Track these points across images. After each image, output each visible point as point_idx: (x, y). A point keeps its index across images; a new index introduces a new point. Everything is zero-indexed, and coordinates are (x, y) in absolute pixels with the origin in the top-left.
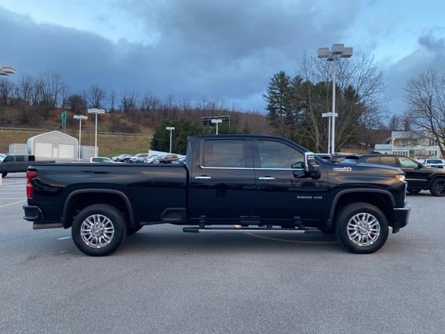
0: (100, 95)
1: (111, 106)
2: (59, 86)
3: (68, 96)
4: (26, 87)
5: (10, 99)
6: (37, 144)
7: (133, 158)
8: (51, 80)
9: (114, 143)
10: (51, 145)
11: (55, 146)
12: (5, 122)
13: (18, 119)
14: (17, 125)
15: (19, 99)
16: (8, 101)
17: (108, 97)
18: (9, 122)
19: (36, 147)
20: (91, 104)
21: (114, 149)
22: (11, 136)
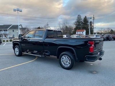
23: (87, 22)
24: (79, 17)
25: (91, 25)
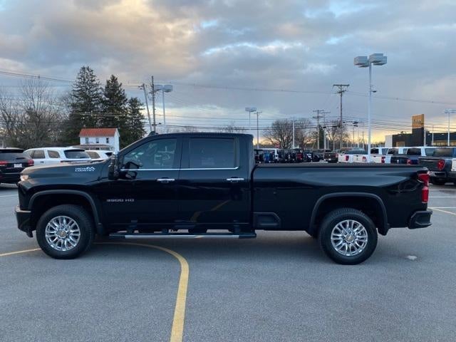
23: (122, 98)
24: (87, 77)
25: (135, 111)
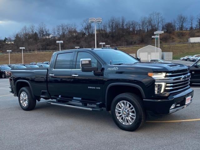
0: (183, 20)
1: (190, 26)
2: (160, 19)
3: (165, 24)
4: (143, 23)
5: (136, 30)
6: (140, 53)
7: (192, 58)
8: (155, 17)
9: (185, 49)
10: (147, 53)
11: (149, 53)
12: (133, 43)
13: (139, 41)
14: (139, 44)
15: (140, 30)
16: (136, 32)
17: (189, 21)
18: (135, 43)
19: (140, 55)
20: (178, 26)
21: (185, 53)
22: (131, 50)
